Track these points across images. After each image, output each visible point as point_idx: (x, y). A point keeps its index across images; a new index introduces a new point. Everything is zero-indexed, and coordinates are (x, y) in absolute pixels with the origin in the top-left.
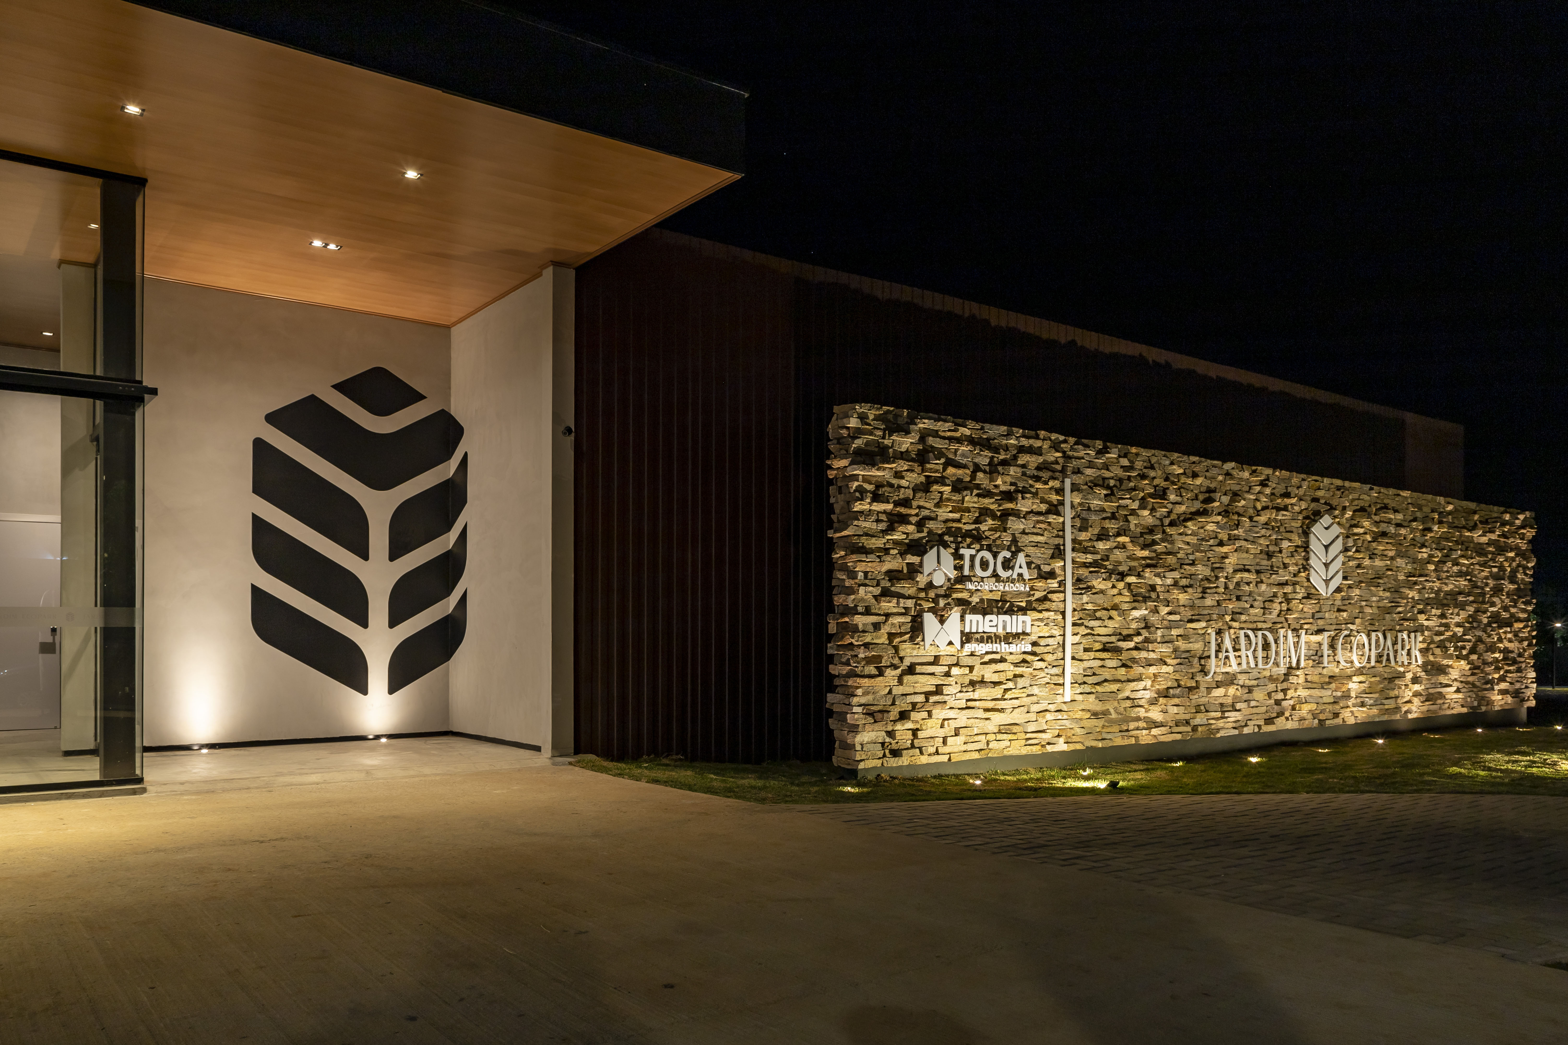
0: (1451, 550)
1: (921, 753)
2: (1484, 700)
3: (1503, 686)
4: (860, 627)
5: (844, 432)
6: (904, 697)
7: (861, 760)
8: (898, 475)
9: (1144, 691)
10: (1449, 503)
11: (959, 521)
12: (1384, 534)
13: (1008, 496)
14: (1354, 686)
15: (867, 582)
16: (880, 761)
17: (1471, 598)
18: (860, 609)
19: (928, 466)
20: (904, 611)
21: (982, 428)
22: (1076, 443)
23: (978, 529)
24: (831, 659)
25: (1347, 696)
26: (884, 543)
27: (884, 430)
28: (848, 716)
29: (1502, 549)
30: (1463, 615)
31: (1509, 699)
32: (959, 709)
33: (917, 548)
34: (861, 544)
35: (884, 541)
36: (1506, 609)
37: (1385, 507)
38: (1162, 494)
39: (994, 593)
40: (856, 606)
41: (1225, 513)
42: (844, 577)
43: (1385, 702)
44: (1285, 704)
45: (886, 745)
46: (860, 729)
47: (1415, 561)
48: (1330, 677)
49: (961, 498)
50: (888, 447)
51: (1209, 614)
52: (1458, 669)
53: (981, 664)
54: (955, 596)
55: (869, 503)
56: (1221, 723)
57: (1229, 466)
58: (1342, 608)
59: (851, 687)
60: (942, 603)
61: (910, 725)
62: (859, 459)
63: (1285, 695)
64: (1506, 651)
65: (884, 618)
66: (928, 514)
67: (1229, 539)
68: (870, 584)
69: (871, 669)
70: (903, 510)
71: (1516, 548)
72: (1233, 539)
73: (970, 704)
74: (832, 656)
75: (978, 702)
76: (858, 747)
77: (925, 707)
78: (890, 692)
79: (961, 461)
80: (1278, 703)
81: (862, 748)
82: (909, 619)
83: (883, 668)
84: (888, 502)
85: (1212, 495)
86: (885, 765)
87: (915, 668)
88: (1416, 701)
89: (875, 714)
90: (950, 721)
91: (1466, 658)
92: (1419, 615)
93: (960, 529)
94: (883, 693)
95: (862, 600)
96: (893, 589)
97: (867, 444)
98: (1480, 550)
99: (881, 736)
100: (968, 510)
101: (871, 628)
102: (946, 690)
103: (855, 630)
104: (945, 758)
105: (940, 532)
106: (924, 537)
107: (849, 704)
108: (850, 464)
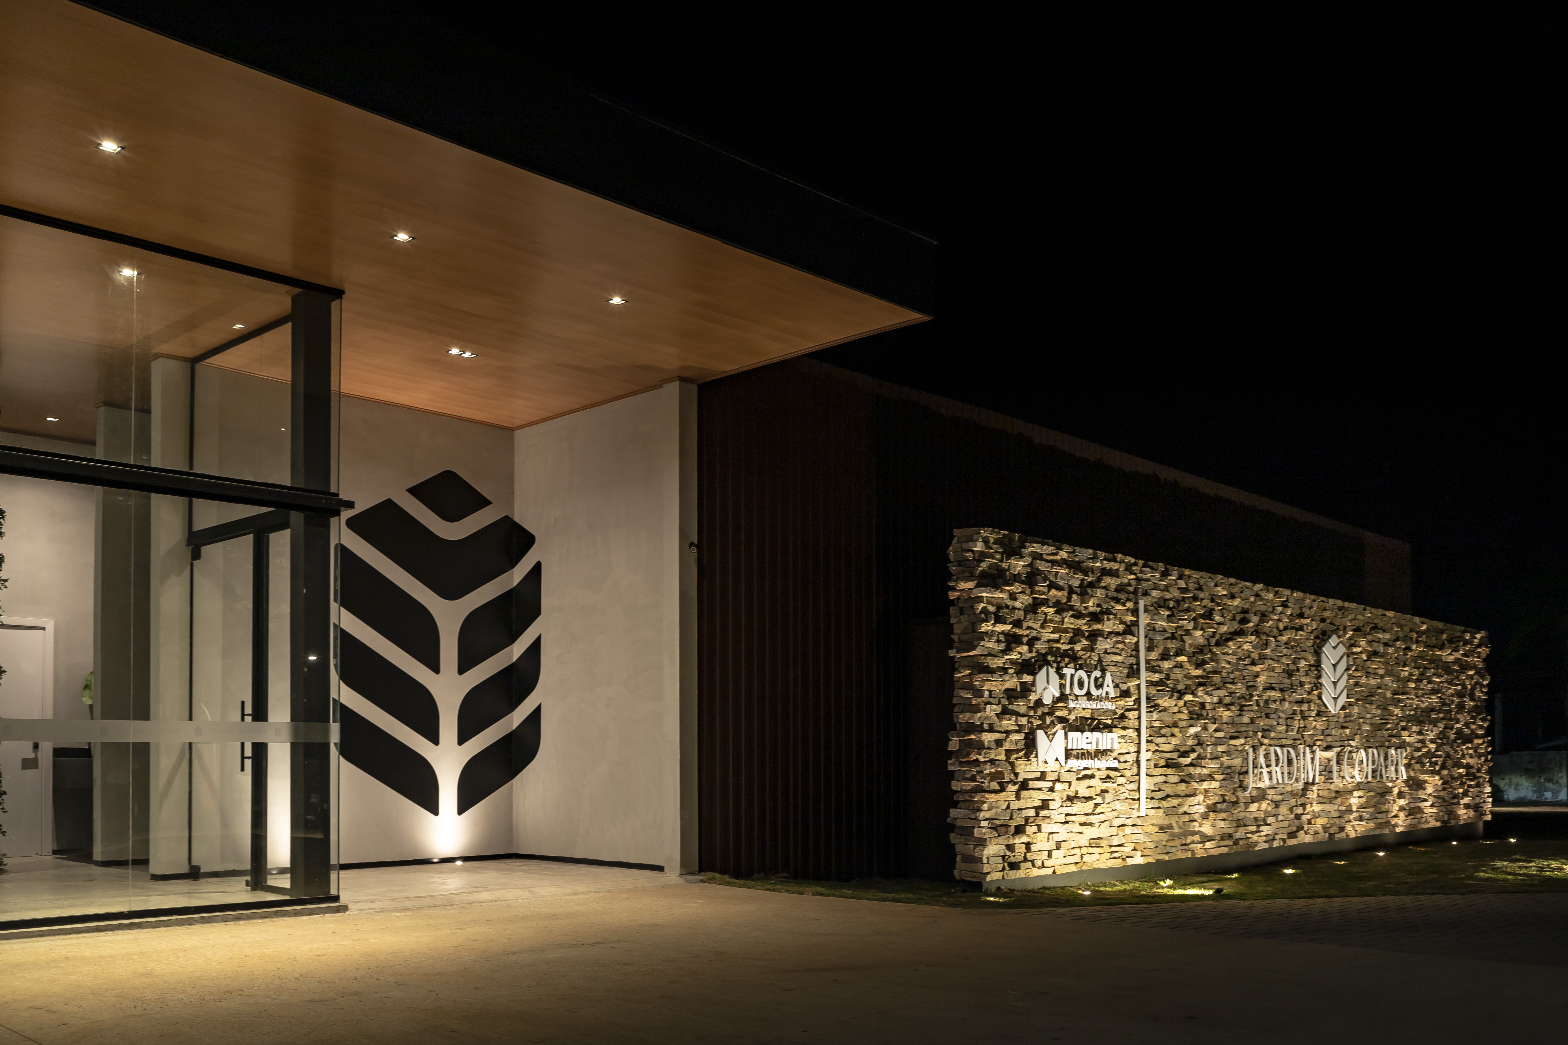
0: (1425, 668)
1: (1034, 866)
2: (1452, 814)
3: (1466, 800)
4: (986, 744)
5: (970, 555)
6: (1020, 812)
7: (988, 873)
8: (1013, 597)
9: (1197, 806)
10: (1423, 623)
11: (1057, 641)
12: (1375, 653)
13: (1096, 617)
14: (1354, 801)
15: (991, 700)
16: (1001, 874)
17: (1441, 715)
18: (986, 727)
19: (1037, 588)
20: (1018, 728)
21: (1074, 552)
22: (1144, 566)
23: (1072, 649)
24: (951, 775)
25: (1349, 811)
26: (1004, 663)
27: (1002, 553)
28: (976, 830)
29: (1464, 667)
30: (1436, 731)
31: (1471, 813)
32: (1061, 823)
33: (1028, 667)
34: (986, 664)
35: (1004, 660)
36: (1467, 725)
37: (1375, 628)
38: (1209, 615)
39: (1086, 711)
40: (982, 724)
41: (1257, 632)
42: (969, 696)
43: (1379, 816)
44: (1305, 818)
45: (1007, 857)
46: (988, 843)
47: (1398, 679)
48: (1337, 792)
49: (1060, 620)
50: (1005, 570)
51: (1245, 731)
52: (1433, 783)
53: (1078, 779)
54: (1058, 714)
55: (993, 624)
56: (1255, 838)
57: (1259, 587)
58: (1345, 725)
59: (977, 802)
60: (1048, 720)
61: (1024, 839)
62: (985, 581)
63: (1304, 809)
64: (1468, 766)
65: (1005, 735)
66: (1036, 635)
67: (1260, 659)
68: (994, 702)
69: (995, 785)
70: (1017, 631)
71: (1474, 667)
72: (1263, 658)
73: (1069, 818)
74: (953, 772)
75: (1075, 817)
76: (985, 861)
77: (1037, 821)
78: (1008, 807)
79: (1060, 583)
80: (1298, 817)
81: (988, 861)
82: (1024, 736)
83: (1005, 784)
84: (1005, 623)
85: (1246, 615)
86: (1006, 877)
87: (1028, 784)
88: (1402, 815)
89: (999, 829)
90: (1054, 835)
91: (1438, 773)
92: (1402, 732)
93: (1058, 649)
94: (1004, 808)
95: (987, 718)
96: (1010, 707)
97: (990, 567)
98: (1447, 668)
99: (1002, 850)
100: (1066, 631)
101: (993, 745)
102: (1052, 805)
103: (981, 747)
104: (1049, 871)
105: (1044, 652)
106: (1035, 657)
107: (976, 819)
108: (977, 586)
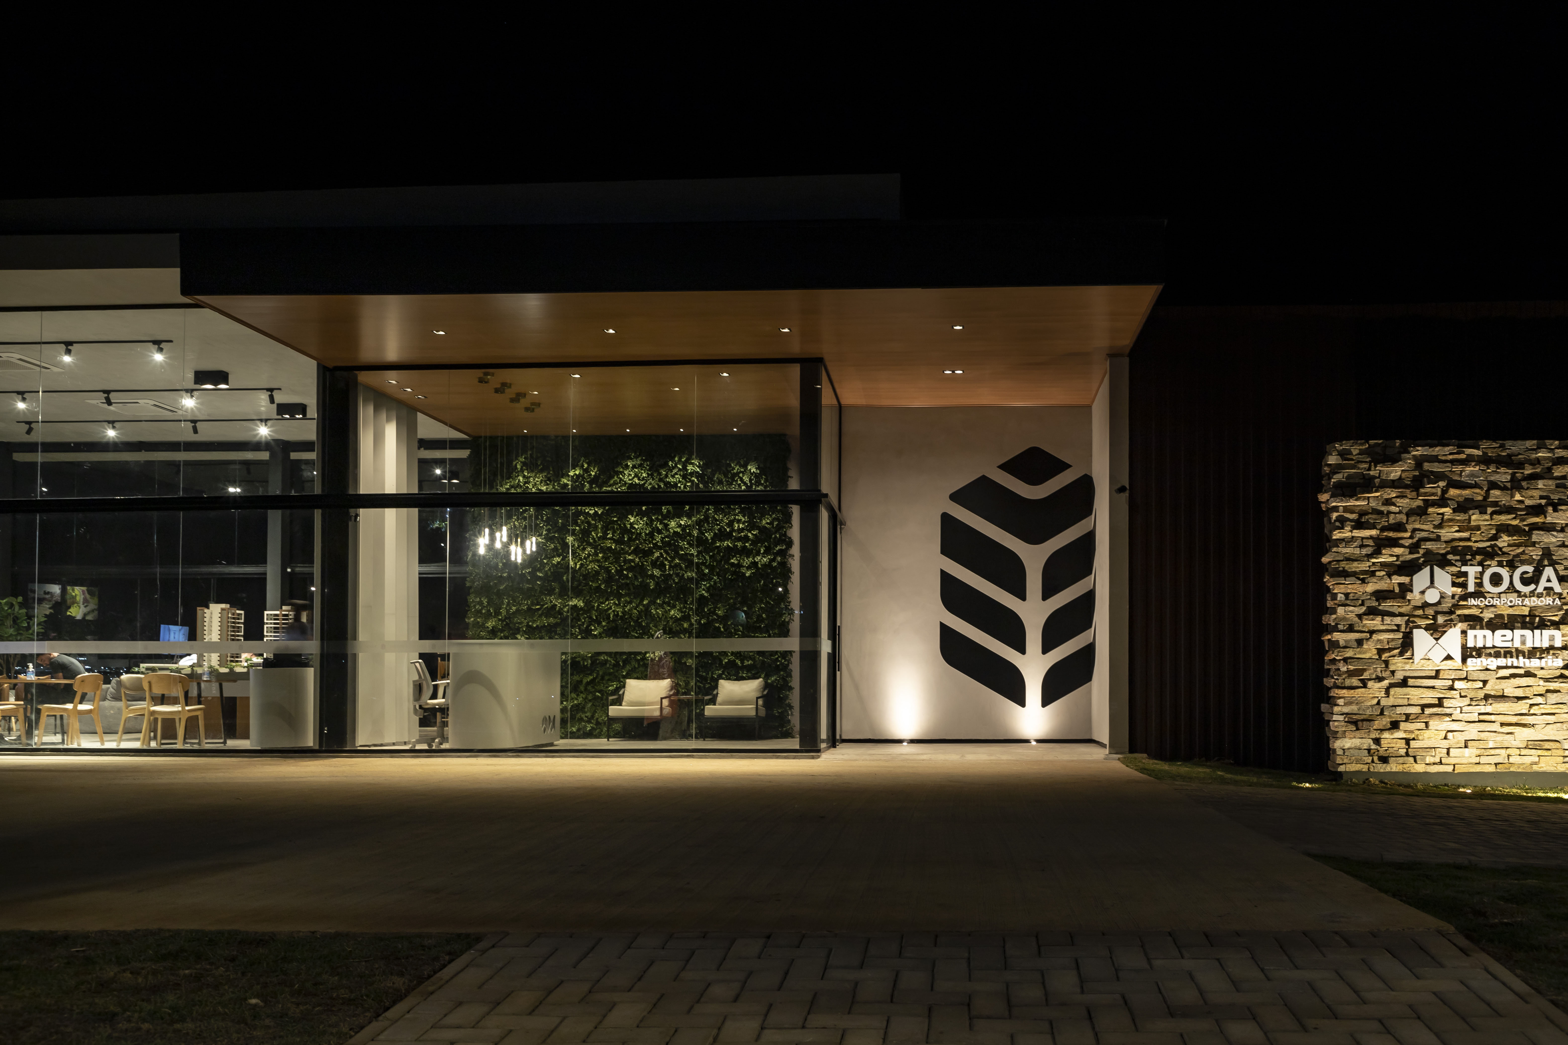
1: (1415, 761)
4: (1342, 643)
5: (1327, 469)
6: (1394, 708)
7: (1344, 764)
8: (1388, 502)
11: (1469, 539)
13: (1536, 510)
15: (1348, 602)
16: (1366, 767)
18: (1340, 627)
19: (1422, 490)
20: (1396, 628)
21: (1500, 446)
23: (1494, 547)
26: (1369, 567)
27: (1370, 462)
28: (1332, 724)
32: (1466, 722)
33: (1409, 568)
34: (1342, 569)
35: (1368, 564)
39: (1515, 608)
40: (1337, 624)
42: (1329, 599)
45: (1372, 751)
46: (1339, 735)
49: (1467, 518)
50: (1374, 477)
53: (1498, 678)
54: (1459, 612)
55: (1352, 531)
59: (1335, 697)
60: (1441, 619)
61: (1400, 734)
62: (1339, 492)
65: (1368, 634)
66: (1426, 536)
68: (1352, 604)
69: (1355, 682)
70: (1391, 534)
73: (1482, 717)
75: (1493, 716)
76: (1340, 752)
77: (1420, 718)
78: (1377, 703)
79: (1469, 482)
81: (1344, 753)
82: (1400, 635)
83: (1367, 681)
84: (1374, 528)
86: (1372, 770)
87: (1408, 681)
89: (1357, 723)
90: (1455, 733)
93: (1469, 547)
94: (1369, 704)
95: (1344, 619)
96: (1380, 608)
97: (1350, 477)
99: (1368, 743)
100: (1478, 528)
101: (1353, 644)
102: (1446, 703)
103: (1336, 646)
104: (1449, 769)
105: (1443, 552)
106: (1419, 558)
107: (1332, 713)
108: (1331, 497)
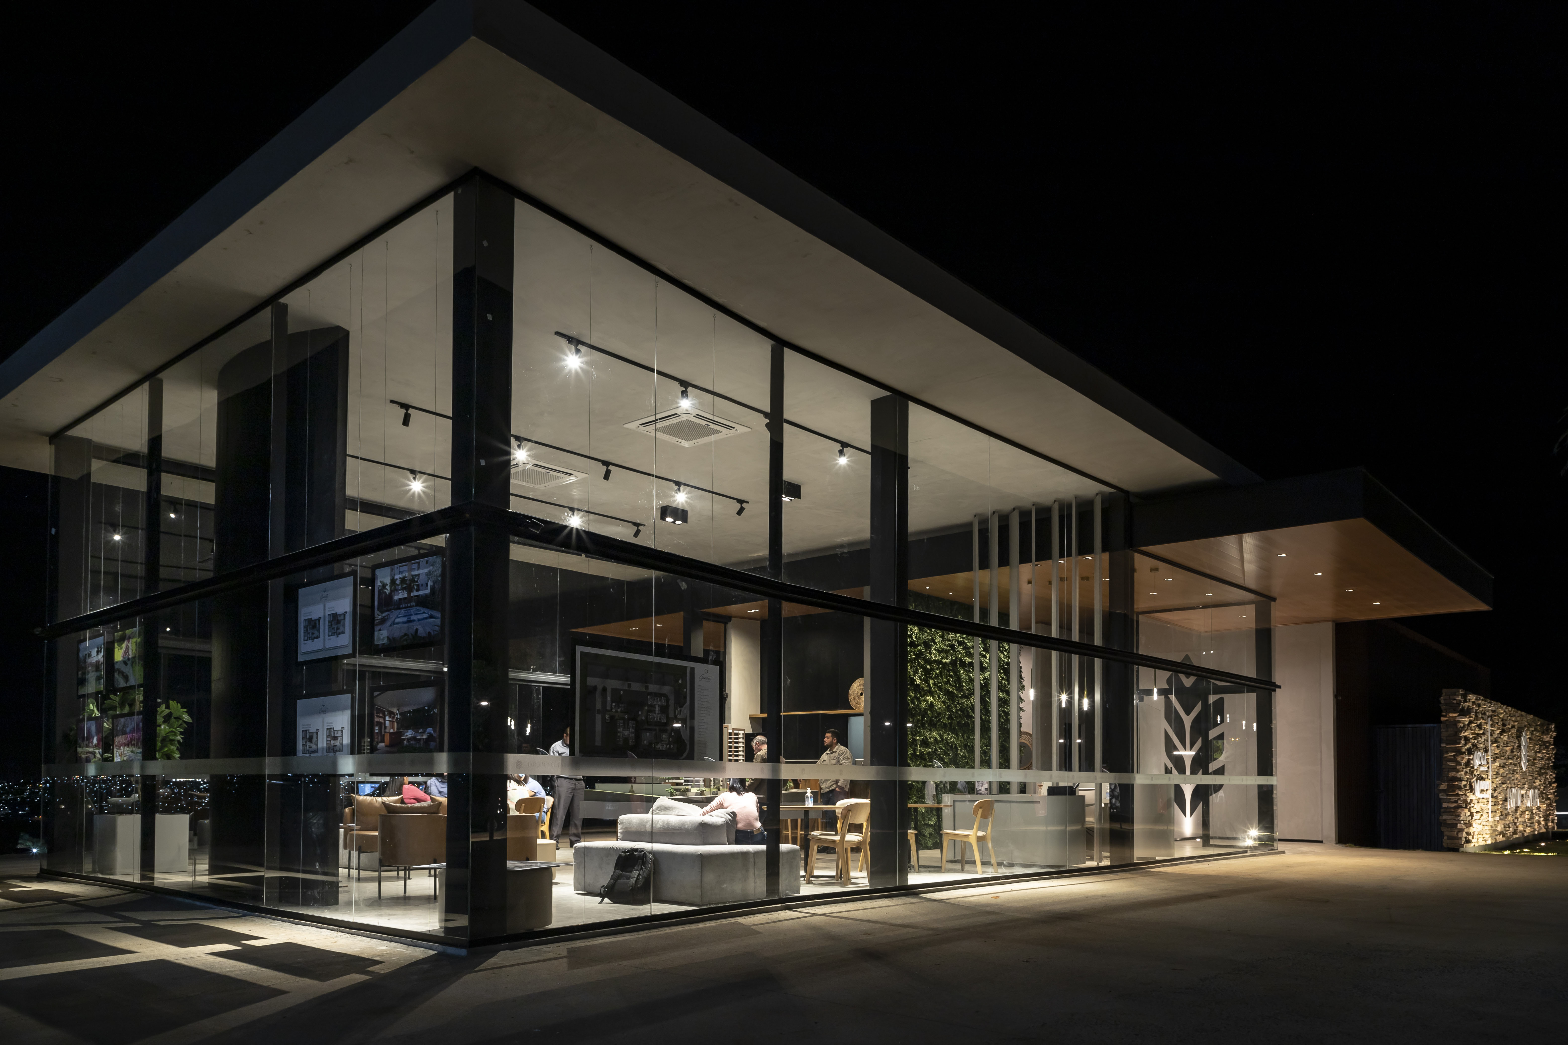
1: (1472, 842)
4: (1459, 787)
5: (1454, 702)
6: (1469, 817)
7: (1465, 845)
9: (1497, 817)
13: (1479, 727)
15: (1462, 767)
21: (1474, 697)
22: (1486, 701)
23: (1476, 742)
27: (1462, 700)
28: (1458, 825)
32: (1475, 823)
33: (1471, 752)
38: (1498, 723)
40: (1459, 778)
41: (1507, 731)
42: (1454, 765)
46: (1463, 831)
48: (1524, 811)
49: (1474, 729)
53: (1480, 803)
54: (1475, 772)
56: (1508, 833)
58: (1526, 776)
61: (1469, 830)
65: (1466, 783)
66: (1470, 737)
69: (1464, 805)
72: (1508, 743)
74: (1441, 799)
75: (1478, 820)
77: (1471, 822)
78: (1466, 816)
81: (1464, 839)
82: (1471, 783)
83: (1467, 805)
84: (1465, 732)
85: (1504, 722)
86: (1470, 847)
87: (1470, 805)
89: (1465, 825)
90: (1474, 829)
95: (1460, 775)
96: (1468, 770)
99: (1466, 834)
100: (1475, 734)
101: (1463, 787)
102: (1474, 814)
104: (1475, 845)
105: (1472, 744)
107: (1458, 820)
108: (1458, 716)
